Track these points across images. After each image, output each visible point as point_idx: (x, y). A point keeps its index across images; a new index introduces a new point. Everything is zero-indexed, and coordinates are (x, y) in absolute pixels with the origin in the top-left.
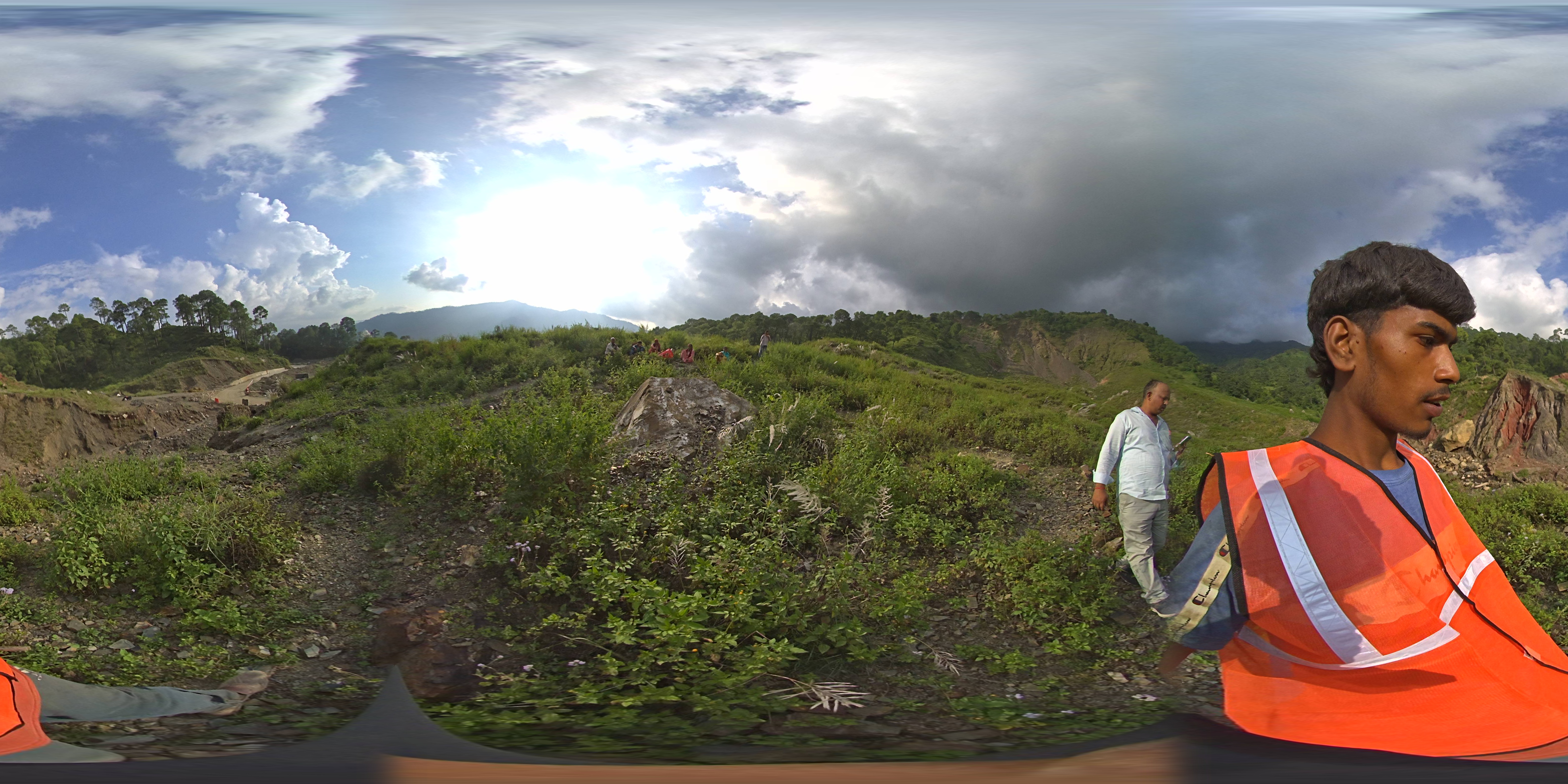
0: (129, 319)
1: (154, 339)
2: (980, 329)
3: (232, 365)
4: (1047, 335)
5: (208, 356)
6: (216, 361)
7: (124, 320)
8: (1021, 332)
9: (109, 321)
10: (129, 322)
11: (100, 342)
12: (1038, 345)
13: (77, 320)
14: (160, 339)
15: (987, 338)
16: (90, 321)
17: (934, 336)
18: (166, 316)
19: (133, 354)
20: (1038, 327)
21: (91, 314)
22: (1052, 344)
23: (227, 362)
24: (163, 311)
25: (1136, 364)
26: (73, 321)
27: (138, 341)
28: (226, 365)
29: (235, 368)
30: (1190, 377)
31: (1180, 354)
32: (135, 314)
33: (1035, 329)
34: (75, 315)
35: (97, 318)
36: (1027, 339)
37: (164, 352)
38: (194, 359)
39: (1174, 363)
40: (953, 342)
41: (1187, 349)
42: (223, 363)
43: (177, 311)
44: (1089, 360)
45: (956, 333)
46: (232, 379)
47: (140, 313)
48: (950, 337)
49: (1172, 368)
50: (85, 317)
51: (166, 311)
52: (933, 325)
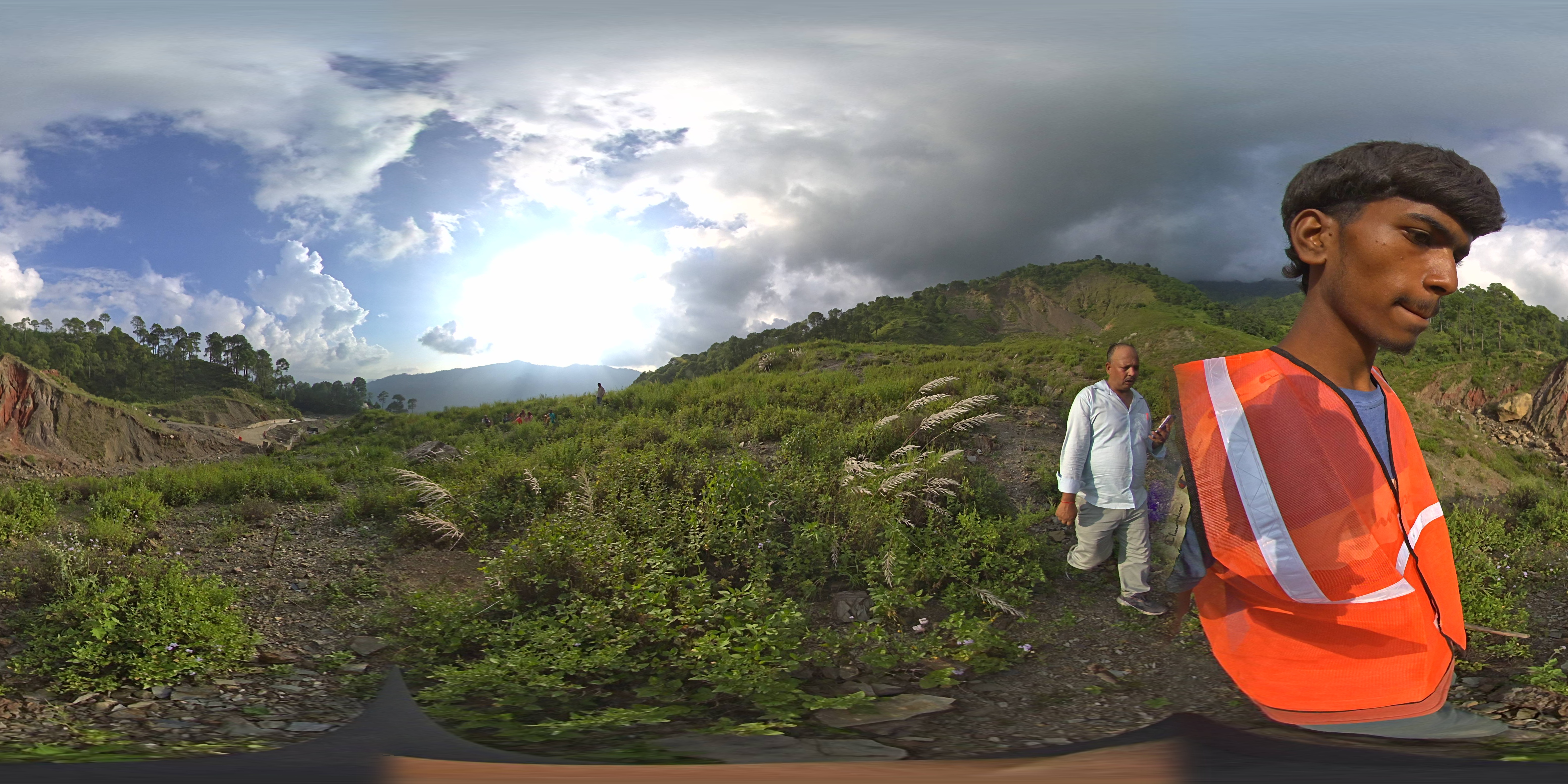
0: (162, 343)
1: (182, 368)
2: (968, 297)
3: (252, 409)
4: (1041, 289)
5: (231, 397)
6: (239, 403)
7: (158, 343)
8: (1012, 290)
9: (143, 341)
10: (162, 346)
11: (134, 360)
12: (1033, 300)
13: (116, 332)
14: (187, 370)
15: (977, 304)
16: (127, 336)
17: (919, 313)
18: (198, 350)
19: (160, 378)
20: (1029, 283)
21: (128, 329)
22: (1048, 297)
23: (248, 406)
24: (196, 344)
25: (1140, 306)
26: (111, 333)
27: (167, 367)
28: (246, 408)
29: (253, 412)
30: (1200, 315)
31: (1188, 292)
32: (169, 340)
33: (1027, 285)
34: (114, 328)
35: (135, 337)
36: (1020, 295)
37: (189, 383)
38: (219, 397)
39: (1184, 301)
40: (939, 315)
41: (1195, 288)
42: (244, 406)
43: (207, 346)
44: (1089, 307)
45: (942, 305)
46: (250, 422)
47: (174, 341)
48: (937, 311)
49: (1182, 307)
50: (123, 331)
51: (198, 346)
52: (918, 304)
